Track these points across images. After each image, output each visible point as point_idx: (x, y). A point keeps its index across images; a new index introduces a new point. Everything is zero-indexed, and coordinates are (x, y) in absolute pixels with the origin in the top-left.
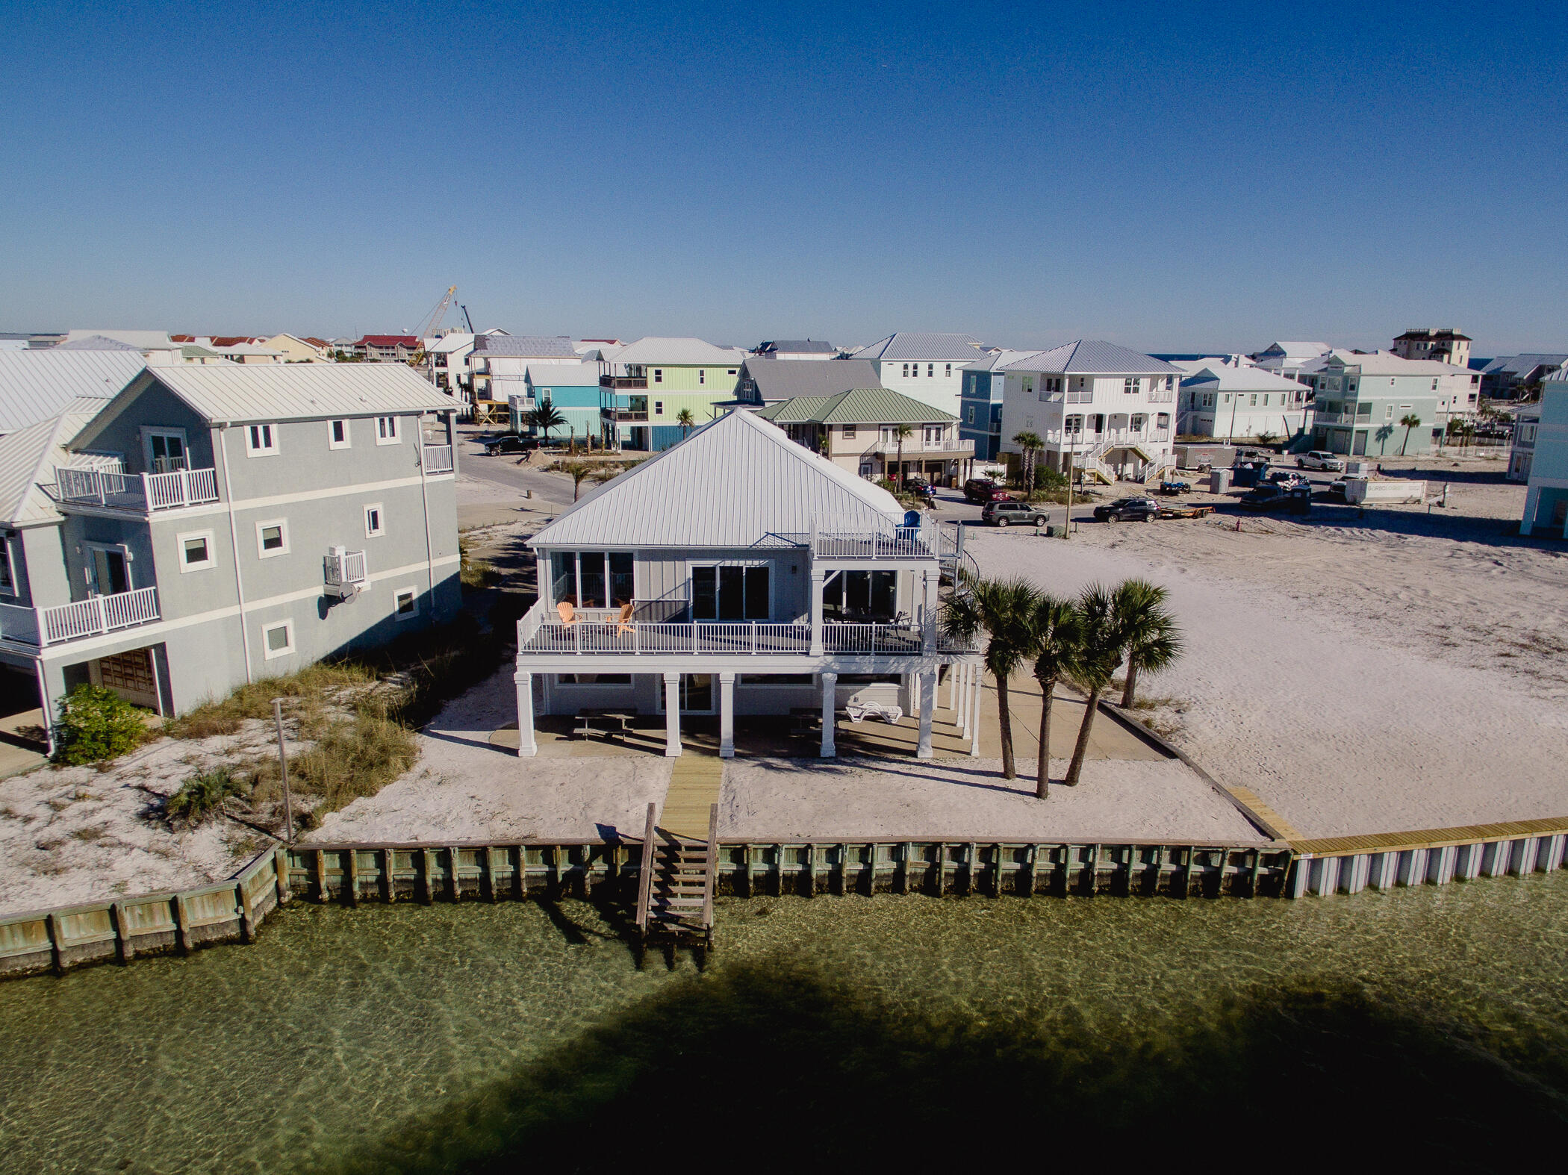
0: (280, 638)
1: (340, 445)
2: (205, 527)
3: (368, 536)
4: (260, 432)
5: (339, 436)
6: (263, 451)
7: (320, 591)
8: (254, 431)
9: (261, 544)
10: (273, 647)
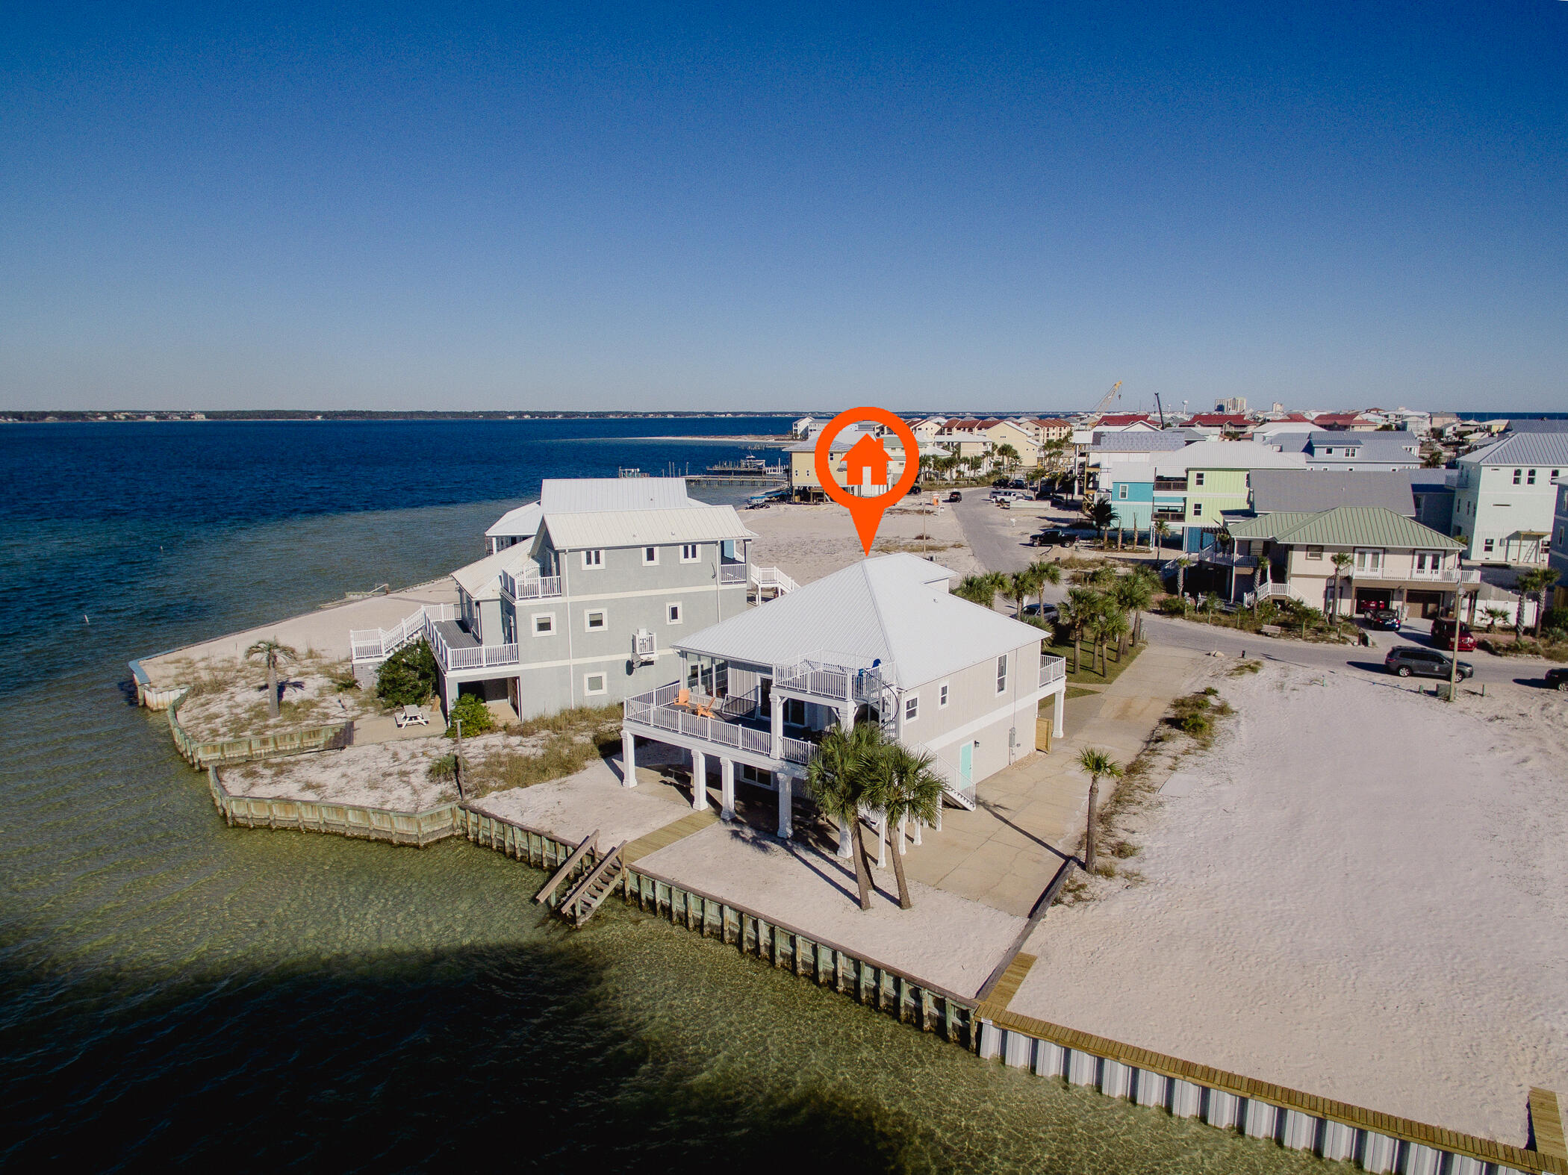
0: (595, 683)
1: (651, 563)
2: (551, 610)
3: (668, 623)
4: (593, 555)
5: (650, 557)
6: (594, 566)
7: (628, 656)
8: (589, 554)
9: (588, 623)
10: (591, 688)
